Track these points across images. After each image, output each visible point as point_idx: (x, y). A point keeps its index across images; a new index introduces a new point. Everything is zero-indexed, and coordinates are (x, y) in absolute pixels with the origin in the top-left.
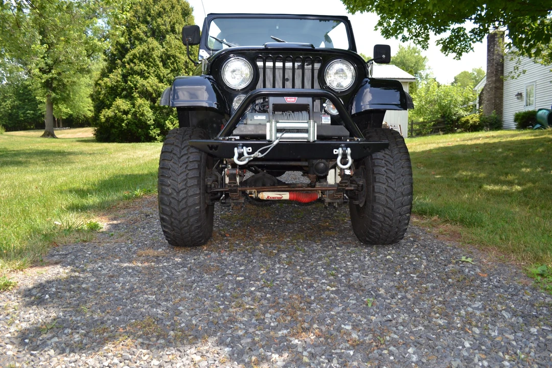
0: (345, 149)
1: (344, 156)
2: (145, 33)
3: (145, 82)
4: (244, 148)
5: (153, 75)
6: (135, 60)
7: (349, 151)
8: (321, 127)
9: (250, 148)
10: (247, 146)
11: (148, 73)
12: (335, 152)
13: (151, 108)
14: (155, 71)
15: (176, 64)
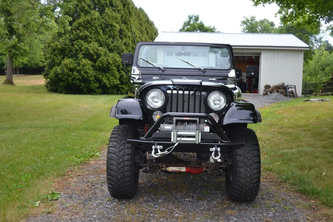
0: (216, 148)
1: (216, 152)
2: (89, 6)
3: (87, 46)
4: (158, 146)
5: (94, 40)
6: (80, 28)
7: (219, 149)
8: (204, 134)
9: (162, 146)
10: (160, 145)
11: (91, 38)
12: (211, 149)
13: (93, 66)
14: (96, 37)
15: (113, 32)
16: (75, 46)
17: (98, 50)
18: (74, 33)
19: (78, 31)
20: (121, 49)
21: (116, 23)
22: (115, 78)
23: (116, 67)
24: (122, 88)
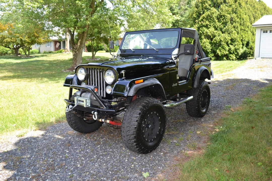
2: (210, 5)
3: (208, 31)
5: (212, 26)
6: (204, 20)
11: (210, 26)
13: (210, 43)
14: (213, 24)
15: (225, 20)
16: (200, 31)
17: (214, 32)
18: (200, 23)
19: (202, 22)
20: (230, 31)
21: (228, 13)
22: (225, 50)
23: (226, 43)
24: (230, 56)
